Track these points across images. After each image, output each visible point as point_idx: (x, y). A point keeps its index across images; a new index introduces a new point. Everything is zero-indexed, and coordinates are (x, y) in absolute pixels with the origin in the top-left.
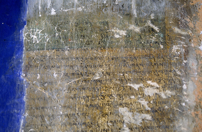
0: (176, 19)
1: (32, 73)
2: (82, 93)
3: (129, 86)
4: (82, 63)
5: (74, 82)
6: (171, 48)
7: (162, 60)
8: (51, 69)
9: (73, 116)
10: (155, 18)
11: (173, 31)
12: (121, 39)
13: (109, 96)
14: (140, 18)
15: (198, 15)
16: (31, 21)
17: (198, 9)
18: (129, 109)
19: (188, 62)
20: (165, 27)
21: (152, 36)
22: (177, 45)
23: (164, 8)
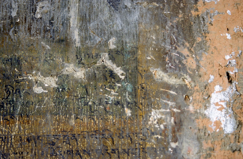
6: (146, 116)
10: (118, 47)
11: (153, 78)
12: (47, 96)
14: (88, 48)
15: (207, 38)
17: (207, 24)
19: (178, 146)
20: (137, 68)
21: (110, 88)
22: (159, 108)
23: (137, 25)
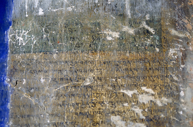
0: (172, 20)
1: (17, 78)
2: (72, 100)
3: (122, 92)
4: (71, 68)
5: (62, 88)
6: (167, 52)
7: (158, 65)
8: (38, 74)
9: (62, 125)
10: (150, 19)
11: (170, 33)
12: (114, 41)
13: (100, 104)
14: (135, 19)
16: (17, 22)
18: (122, 118)
19: (185, 66)
20: (161, 28)
21: (147, 38)
22: (174, 48)
23: (160, 8)
